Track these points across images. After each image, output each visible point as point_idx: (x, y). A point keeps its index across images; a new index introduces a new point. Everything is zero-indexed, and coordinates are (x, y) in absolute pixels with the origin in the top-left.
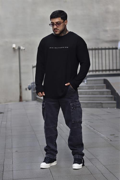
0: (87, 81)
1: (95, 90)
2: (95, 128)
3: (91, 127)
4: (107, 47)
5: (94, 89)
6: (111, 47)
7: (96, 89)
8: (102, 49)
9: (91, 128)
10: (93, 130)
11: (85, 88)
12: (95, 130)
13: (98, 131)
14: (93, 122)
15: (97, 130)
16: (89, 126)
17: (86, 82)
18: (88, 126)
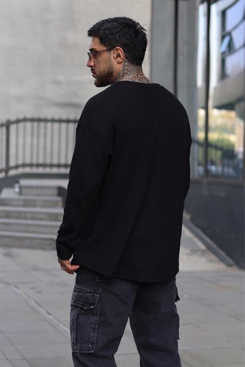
0: (21, 188)
1: (38, 209)
2: (50, 312)
3: (40, 306)
4: (57, 117)
5: (35, 206)
6: (64, 117)
7: (42, 207)
8: (46, 120)
9: (41, 309)
10: (47, 315)
11: (16, 203)
12: (50, 317)
13: (60, 322)
14: (41, 292)
15: (55, 318)
16: (36, 302)
17: (17, 190)
18: (33, 303)
